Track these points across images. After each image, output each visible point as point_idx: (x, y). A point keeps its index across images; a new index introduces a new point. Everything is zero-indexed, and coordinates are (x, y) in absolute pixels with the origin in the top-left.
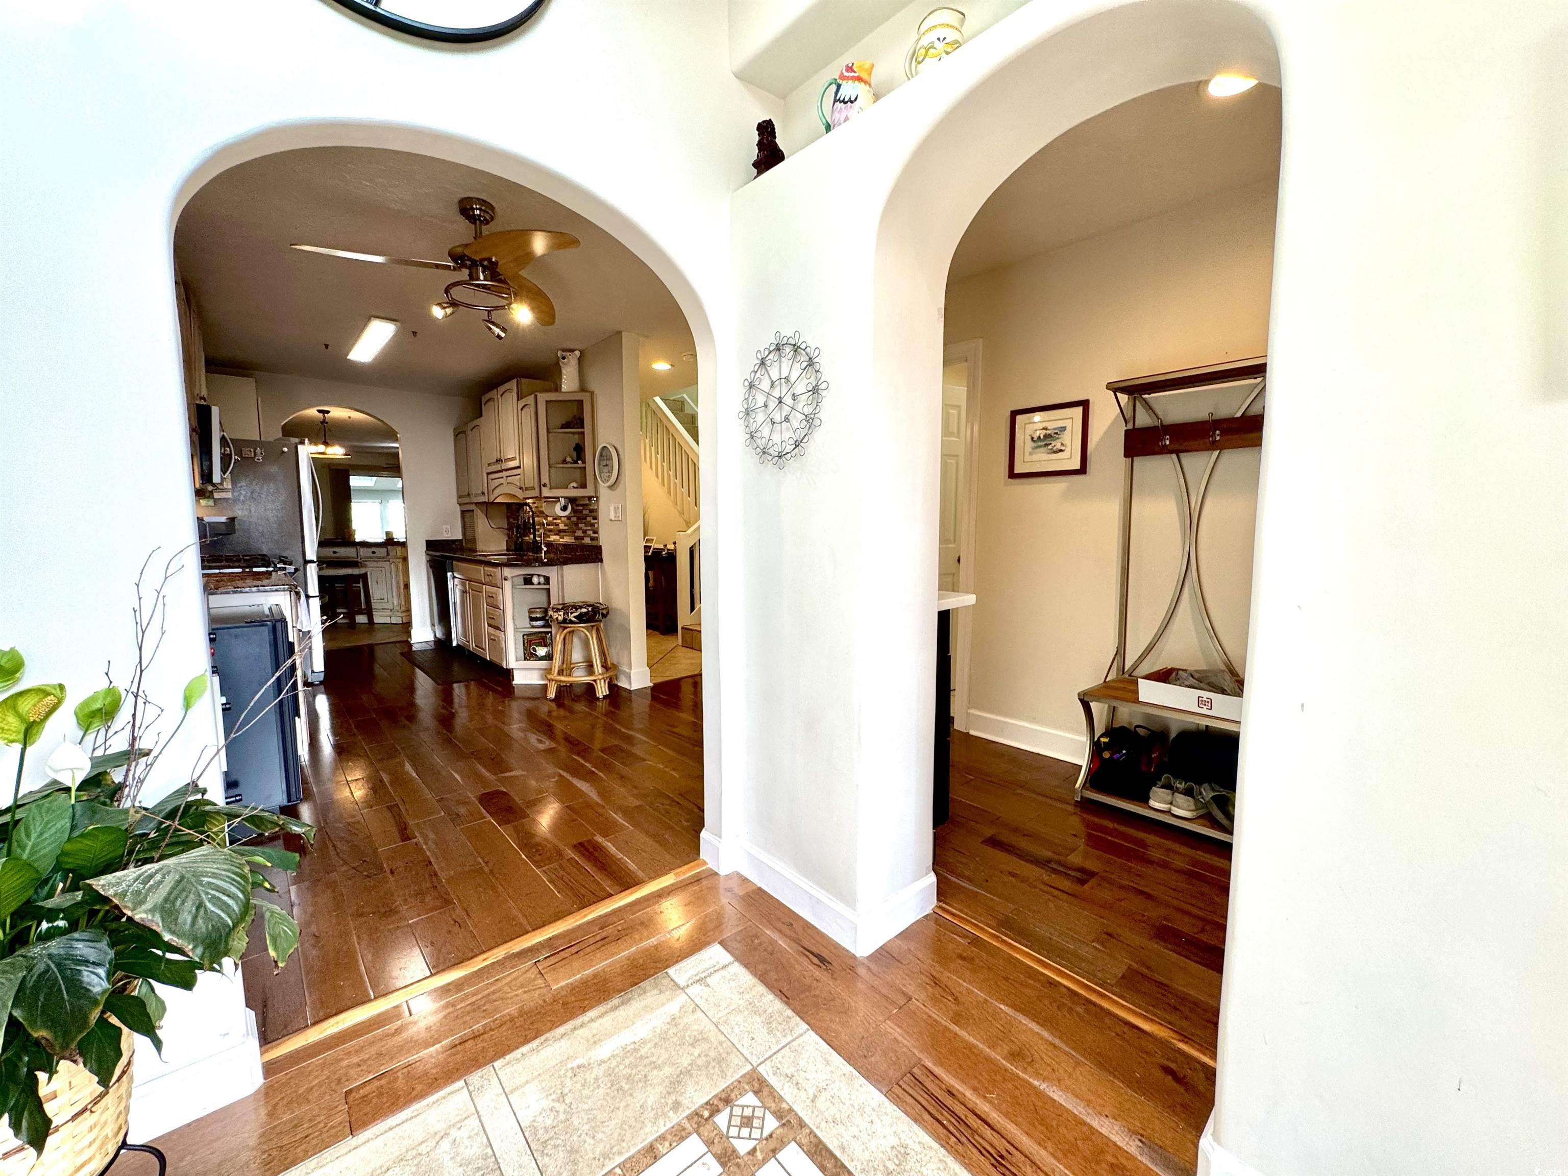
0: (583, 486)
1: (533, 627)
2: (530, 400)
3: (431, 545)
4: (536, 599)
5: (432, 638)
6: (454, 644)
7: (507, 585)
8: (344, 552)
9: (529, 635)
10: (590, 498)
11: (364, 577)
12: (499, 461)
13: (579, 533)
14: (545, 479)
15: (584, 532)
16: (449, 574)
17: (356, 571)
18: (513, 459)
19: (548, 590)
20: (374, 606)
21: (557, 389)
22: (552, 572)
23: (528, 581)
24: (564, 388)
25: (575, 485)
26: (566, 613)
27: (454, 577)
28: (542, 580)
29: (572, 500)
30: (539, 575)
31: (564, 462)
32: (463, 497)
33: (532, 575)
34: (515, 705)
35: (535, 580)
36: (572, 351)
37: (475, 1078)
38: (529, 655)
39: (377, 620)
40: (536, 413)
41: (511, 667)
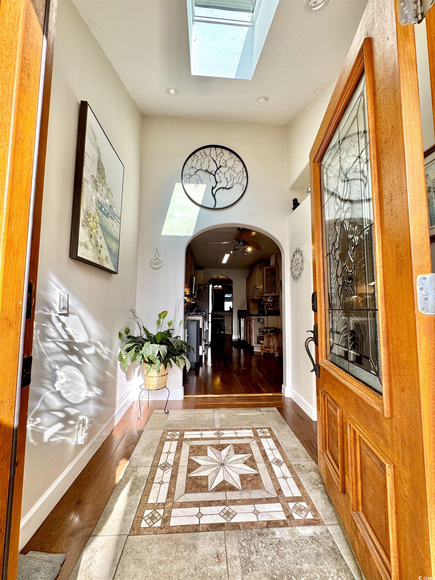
0: (275, 292)
1: (260, 334)
2: (262, 269)
3: (239, 311)
4: (260, 326)
5: (237, 338)
6: (242, 339)
7: (253, 321)
8: (220, 313)
9: (259, 337)
10: (277, 296)
11: (224, 320)
12: (255, 286)
13: (275, 307)
14: (265, 291)
15: (276, 306)
16: (241, 319)
17: (222, 319)
18: (258, 286)
19: (264, 323)
20: (225, 329)
21: (269, 265)
22: (265, 318)
23: (259, 320)
24: (271, 265)
25: (273, 292)
26: (267, 330)
27: (243, 320)
28: (263, 320)
29: (272, 297)
30: (262, 319)
31: (271, 286)
32: (247, 297)
33: (260, 319)
34: (254, 357)
35: (261, 320)
36: (273, 254)
37: (215, 409)
38: (258, 343)
39: (226, 333)
40: (263, 272)
41: (253, 345)
